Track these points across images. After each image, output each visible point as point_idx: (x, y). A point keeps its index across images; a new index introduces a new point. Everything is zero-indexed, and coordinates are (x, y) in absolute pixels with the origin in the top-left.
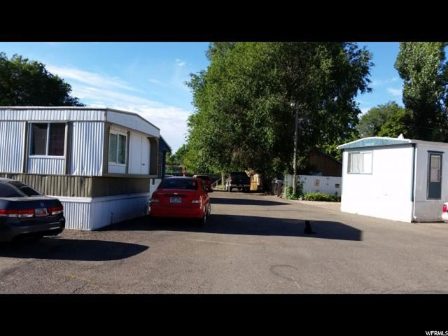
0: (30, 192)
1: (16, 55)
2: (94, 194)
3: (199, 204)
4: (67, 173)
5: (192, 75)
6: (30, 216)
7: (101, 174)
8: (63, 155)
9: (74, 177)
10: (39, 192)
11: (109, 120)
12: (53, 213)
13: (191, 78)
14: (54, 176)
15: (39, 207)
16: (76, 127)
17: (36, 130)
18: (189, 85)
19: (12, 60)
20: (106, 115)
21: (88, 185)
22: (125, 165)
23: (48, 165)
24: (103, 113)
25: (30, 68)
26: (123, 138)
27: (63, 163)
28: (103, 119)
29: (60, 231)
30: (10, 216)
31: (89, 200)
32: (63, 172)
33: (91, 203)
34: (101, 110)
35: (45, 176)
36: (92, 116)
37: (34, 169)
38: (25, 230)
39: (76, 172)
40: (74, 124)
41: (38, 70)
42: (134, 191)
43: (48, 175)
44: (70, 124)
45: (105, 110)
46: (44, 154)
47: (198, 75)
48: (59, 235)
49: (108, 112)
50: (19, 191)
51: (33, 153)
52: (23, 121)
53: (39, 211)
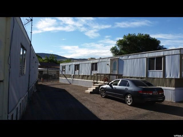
1: (139, 33)
2: (176, 86)
4: (163, 77)
6: (151, 94)
7: (179, 77)
8: (162, 70)
9: (167, 78)
11: (182, 53)
12: (160, 94)
14: (158, 78)
15: (154, 91)
16: (167, 58)
17: (150, 61)
19: (138, 35)
20: (180, 51)
21: (173, 82)
23: (157, 74)
24: (179, 50)
25: (144, 37)
27: (162, 73)
28: (179, 53)
29: (163, 101)
30: (144, 93)
31: (174, 88)
32: (162, 77)
33: (175, 90)
34: (178, 49)
35: (155, 78)
36: (174, 52)
37: (150, 76)
39: (168, 77)
40: (166, 57)
41: (147, 37)
43: (156, 78)
44: (164, 57)
45: (180, 49)
46: (154, 70)
48: (162, 103)
49: (181, 50)
50: (145, 84)
51: (150, 69)
52: (145, 58)
53: (154, 92)
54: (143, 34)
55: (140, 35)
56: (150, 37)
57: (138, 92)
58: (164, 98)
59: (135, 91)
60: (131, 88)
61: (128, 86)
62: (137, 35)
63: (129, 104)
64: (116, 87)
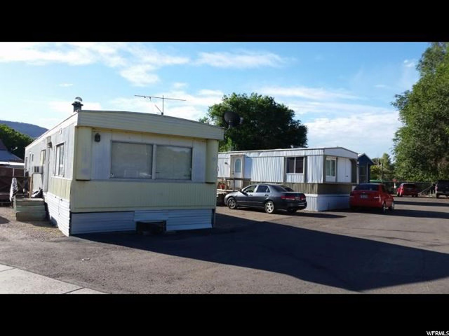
0: (289, 189)
1: (253, 93)
2: (319, 193)
3: (378, 199)
4: (305, 182)
5: (396, 96)
6: (293, 199)
7: (322, 182)
8: (303, 173)
9: (309, 184)
10: (293, 189)
11: (325, 154)
12: (302, 199)
13: (396, 99)
14: (299, 183)
15: (296, 196)
16: (309, 158)
17: (289, 160)
18: (395, 105)
20: (324, 151)
21: (316, 188)
22: (335, 177)
23: (295, 178)
26: (333, 161)
27: (303, 177)
28: (322, 153)
29: (304, 207)
30: (287, 199)
31: (316, 195)
32: (303, 182)
33: (317, 197)
34: (321, 149)
35: (294, 183)
36: (317, 152)
37: (289, 180)
38: (292, 205)
39: (310, 181)
41: (269, 103)
42: (341, 193)
43: (296, 183)
44: (306, 157)
45: (324, 149)
46: (293, 172)
47: (403, 95)
48: (306, 209)
50: (285, 189)
51: (288, 172)
52: (283, 156)
53: (296, 198)
54: (261, 96)
55: (256, 96)
56: (275, 103)
57: (280, 198)
58: (306, 204)
59: (277, 197)
60: (272, 194)
61: (269, 191)
62: (249, 96)
63: (271, 212)
64: (252, 193)
